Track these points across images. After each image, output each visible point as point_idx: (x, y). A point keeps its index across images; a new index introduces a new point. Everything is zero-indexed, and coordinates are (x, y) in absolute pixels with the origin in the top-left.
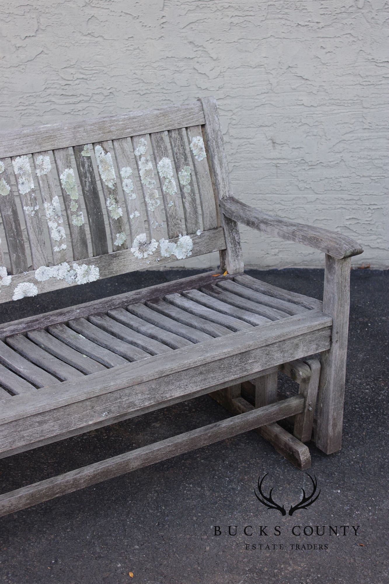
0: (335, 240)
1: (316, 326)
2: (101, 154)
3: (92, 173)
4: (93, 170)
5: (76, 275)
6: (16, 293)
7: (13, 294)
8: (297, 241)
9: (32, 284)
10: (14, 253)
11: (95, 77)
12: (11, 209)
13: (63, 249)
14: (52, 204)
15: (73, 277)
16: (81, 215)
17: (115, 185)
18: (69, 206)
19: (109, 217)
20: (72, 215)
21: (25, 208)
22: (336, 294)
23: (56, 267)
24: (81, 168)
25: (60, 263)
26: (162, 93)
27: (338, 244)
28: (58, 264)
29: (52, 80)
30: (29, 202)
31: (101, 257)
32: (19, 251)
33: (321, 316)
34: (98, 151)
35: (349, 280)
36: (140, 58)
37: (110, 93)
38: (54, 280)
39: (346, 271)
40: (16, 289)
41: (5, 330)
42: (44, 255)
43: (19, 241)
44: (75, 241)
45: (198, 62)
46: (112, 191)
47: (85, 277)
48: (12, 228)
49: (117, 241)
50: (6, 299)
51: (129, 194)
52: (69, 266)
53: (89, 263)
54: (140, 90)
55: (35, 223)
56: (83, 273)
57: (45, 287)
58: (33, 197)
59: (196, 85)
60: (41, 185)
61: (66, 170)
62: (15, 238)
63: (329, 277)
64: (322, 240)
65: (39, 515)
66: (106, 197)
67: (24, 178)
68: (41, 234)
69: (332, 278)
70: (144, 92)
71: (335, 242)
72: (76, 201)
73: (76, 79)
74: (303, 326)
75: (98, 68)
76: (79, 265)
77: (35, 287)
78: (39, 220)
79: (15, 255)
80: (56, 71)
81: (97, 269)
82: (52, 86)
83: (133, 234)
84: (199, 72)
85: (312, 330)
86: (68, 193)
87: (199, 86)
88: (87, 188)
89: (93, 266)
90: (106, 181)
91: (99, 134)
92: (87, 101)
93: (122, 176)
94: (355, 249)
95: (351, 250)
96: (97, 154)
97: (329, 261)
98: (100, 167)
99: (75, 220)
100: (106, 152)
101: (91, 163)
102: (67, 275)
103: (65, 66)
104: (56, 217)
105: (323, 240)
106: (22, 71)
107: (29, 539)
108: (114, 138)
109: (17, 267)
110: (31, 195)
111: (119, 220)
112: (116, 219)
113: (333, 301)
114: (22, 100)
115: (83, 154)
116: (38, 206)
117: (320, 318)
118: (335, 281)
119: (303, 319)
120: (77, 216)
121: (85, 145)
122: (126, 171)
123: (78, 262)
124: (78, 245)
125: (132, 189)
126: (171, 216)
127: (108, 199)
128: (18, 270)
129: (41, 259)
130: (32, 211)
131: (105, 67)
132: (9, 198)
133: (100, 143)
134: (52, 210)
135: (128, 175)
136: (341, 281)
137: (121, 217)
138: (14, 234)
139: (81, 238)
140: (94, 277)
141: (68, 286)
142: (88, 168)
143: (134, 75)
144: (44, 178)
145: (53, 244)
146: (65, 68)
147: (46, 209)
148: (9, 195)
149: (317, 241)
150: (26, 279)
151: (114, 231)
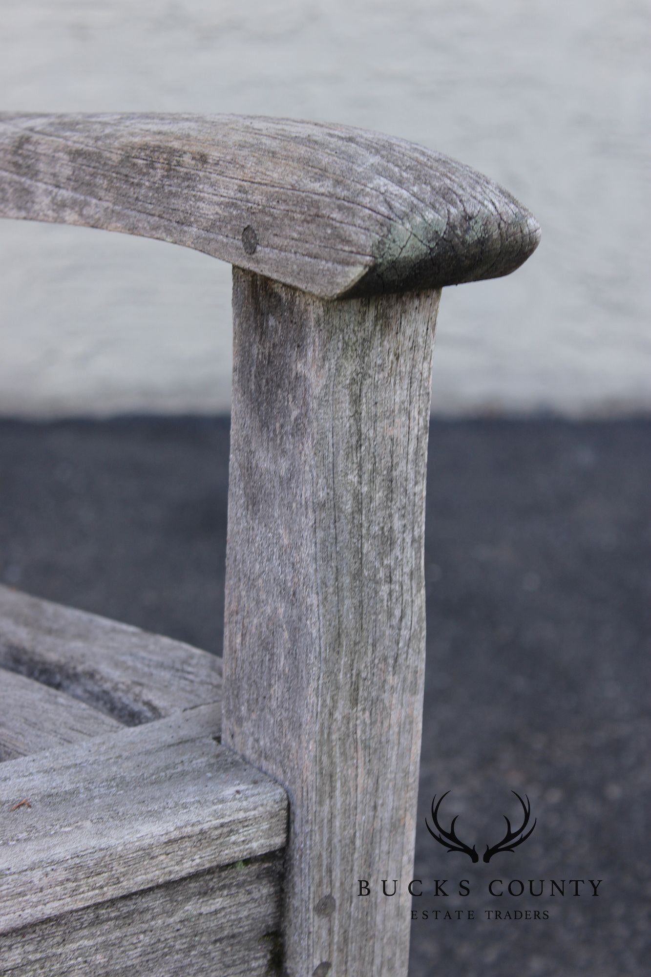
0: (302, 150)
1: (147, 853)
8: (43, 202)
22: (313, 599)
27: (322, 174)
33: (198, 775)
35: (422, 488)
39: (390, 415)
63: (264, 461)
64: (203, 159)
69: (284, 466)
71: (306, 163)
74: (30, 853)
85: (111, 892)
94: (467, 218)
95: (430, 215)
97: (262, 331)
105: (214, 154)
113: (292, 654)
117: (190, 792)
118: (306, 492)
119: (51, 799)
136: (357, 497)
149: (170, 170)
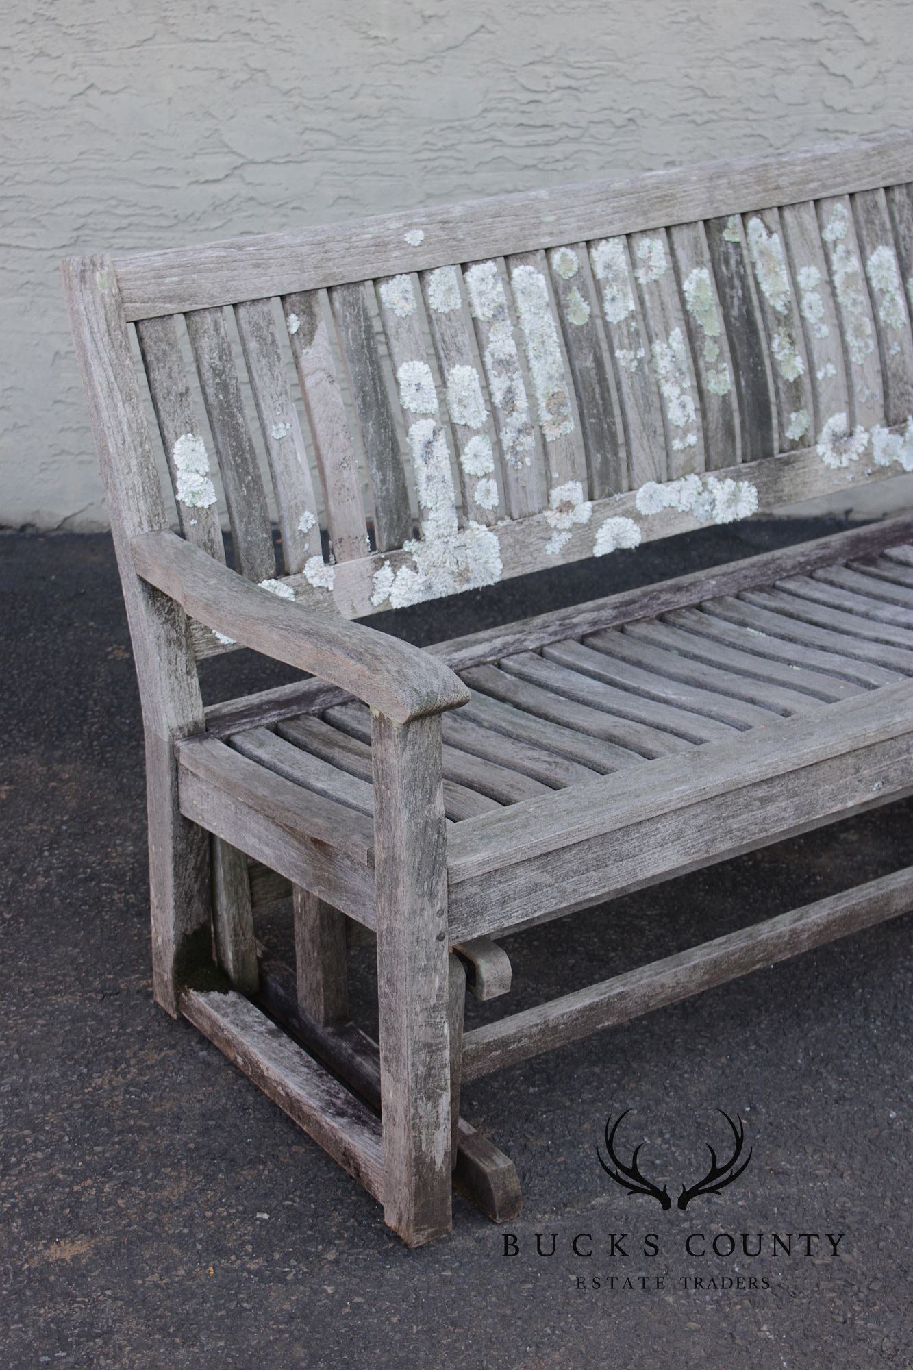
2: (760, 236)
3: (743, 279)
4: (745, 271)
5: (713, 503)
6: (600, 541)
7: (594, 542)
9: (631, 521)
10: (598, 452)
11: (596, 84)
12: (591, 355)
13: (690, 446)
14: (670, 347)
15: (707, 507)
16: (724, 370)
17: (788, 306)
18: (701, 350)
19: (776, 375)
20: (707, 370)
21: (618, 353)
23: (676, 485)
24: (724, 268)
25: (683, 476)
26: (747, 119)
28: (678, 479)
29: (500, 92)
30: (626, 341)
31: (760, 464)
32: (608, 447)
34: (755, 230)
36: (699, 40)
37: (630, 119)
38: (670, 513)
40: (600, 530)
41: (575, 621)
42: (653, 458)
43: (608, 426)
44: (712, 426)
45: (829, 50)
46: (782, 318)
47: (729, 507)
48: (594, 397)
49: (791, 428)
50: (581, 553)
51: (816, 327)
52: (700, 483)
53: (737, 477)
54: (695, 113)
55: (637, 386)
56: (726, 497)
57: (655, 528)
58: (632, 329)
59: (823, 102)
60: (648, 304)
61: (695, 271)
62: (600, 420)
65: (675, 1018)
66: (771, 332)
67: (615, 288)
68: (650, 410)
70: (706, 118)
72: (715, 340)
73: (553, 88)
75: (605, 63)
76: (719, 480)
77: (636, 527)
78: (645, 378)
79: (599, 456)
80: (509, 71)
81: (754, 490)
82: (500, 106)
83: (822, 415)
84: (832, 71)
86: (699, 322)
87: (828, 103)
88: (735, 312)
89: (746, 483)
90: (771, 296)
91: (758, 192)
92: (575, 140)
93: (802, 286)
96: (753, 237)
98: (759, 266)
99: (713, 381)
100: (770, 233)
101: (741, 255)
102: (696, 502)
103: (531, 60)
104: (677, 374)
106: (434, 71)
107: (674, 1067)
108: (786, 201)
109: (602, 483)
110: (628, 325)
111: (797, 383)
112: (791, 379)
114: (428, 138)
115: (727, 235)
116: (643, 349)
120: (718, 372)
121: (729, 216)
122: (810, 275)
123: (716, 473)
124: (719, 436)
125: (821, 315)
126: (894, 375)
127: (776, 336)
128: (603, 491)
129: (647, 466)
130: (632, 360)
131: (620, 60)
132: (588, 332)
133: (758, 212)
134: (669, 358)
135: (812, 283)
137: (800, 376)
138: (598, 411)
139: (724, 420)
140: (748, 507)
141: (697, 526)
142: (737, 267)
143: (686, 80)
144: (654, 287)
145: (672, 434)
146: (531, 63)
147: (658, 357)
148: (587, 324)
150: (619, 510)
151: (786, 407)
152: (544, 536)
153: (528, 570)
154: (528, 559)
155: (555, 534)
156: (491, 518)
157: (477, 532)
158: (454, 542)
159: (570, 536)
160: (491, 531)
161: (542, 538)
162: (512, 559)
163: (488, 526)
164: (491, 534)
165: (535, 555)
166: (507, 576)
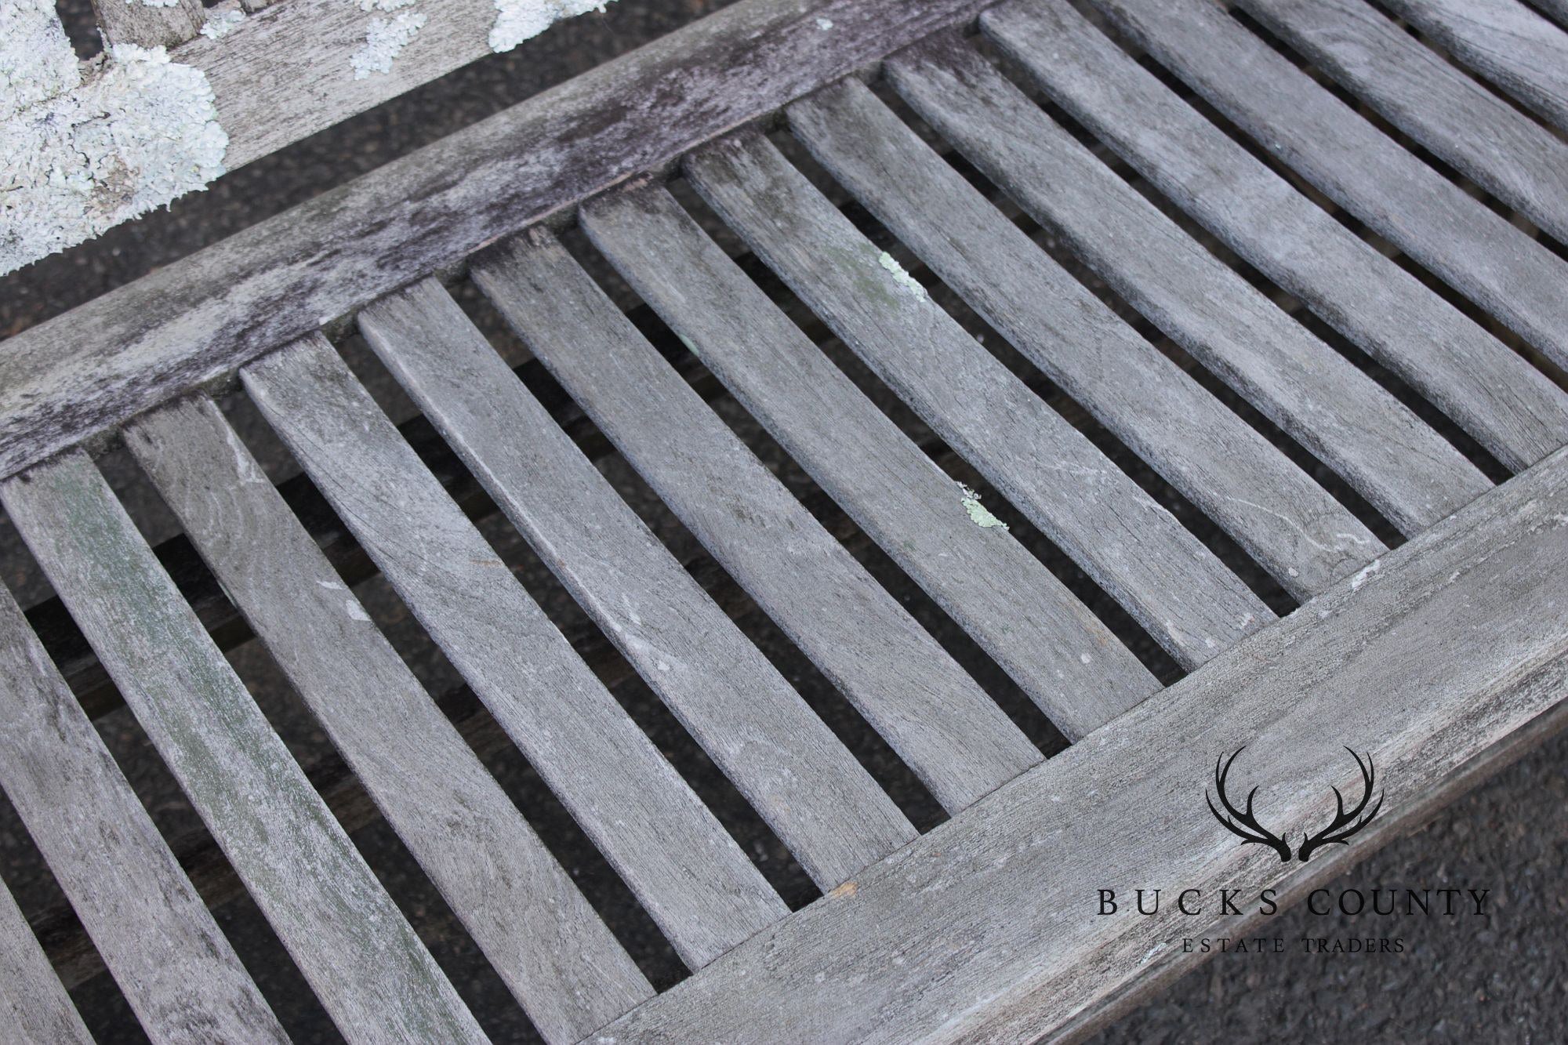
7: (491, 20)
50: (455, 54)
152: (347, 36)
153: (306, 129)
154: (306, 101)
155: (376, 26)
156: (180, 24)
157: (139, 73)
158: (66, 113)
159: (419, 20)
160: (183, 59)
161: (338, 43)
162: (253, 113)
163: (172, 45)
164: (181, 69)
165: (320, 90)
166: (242, 157)
